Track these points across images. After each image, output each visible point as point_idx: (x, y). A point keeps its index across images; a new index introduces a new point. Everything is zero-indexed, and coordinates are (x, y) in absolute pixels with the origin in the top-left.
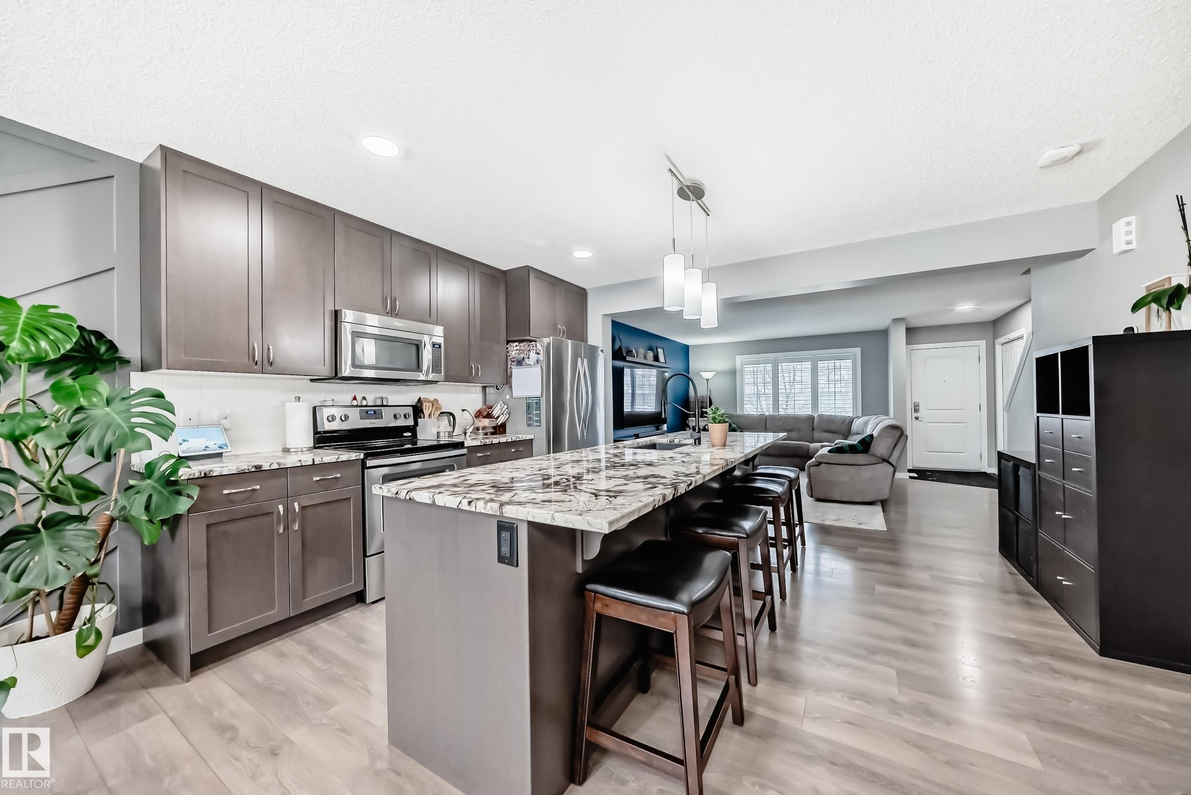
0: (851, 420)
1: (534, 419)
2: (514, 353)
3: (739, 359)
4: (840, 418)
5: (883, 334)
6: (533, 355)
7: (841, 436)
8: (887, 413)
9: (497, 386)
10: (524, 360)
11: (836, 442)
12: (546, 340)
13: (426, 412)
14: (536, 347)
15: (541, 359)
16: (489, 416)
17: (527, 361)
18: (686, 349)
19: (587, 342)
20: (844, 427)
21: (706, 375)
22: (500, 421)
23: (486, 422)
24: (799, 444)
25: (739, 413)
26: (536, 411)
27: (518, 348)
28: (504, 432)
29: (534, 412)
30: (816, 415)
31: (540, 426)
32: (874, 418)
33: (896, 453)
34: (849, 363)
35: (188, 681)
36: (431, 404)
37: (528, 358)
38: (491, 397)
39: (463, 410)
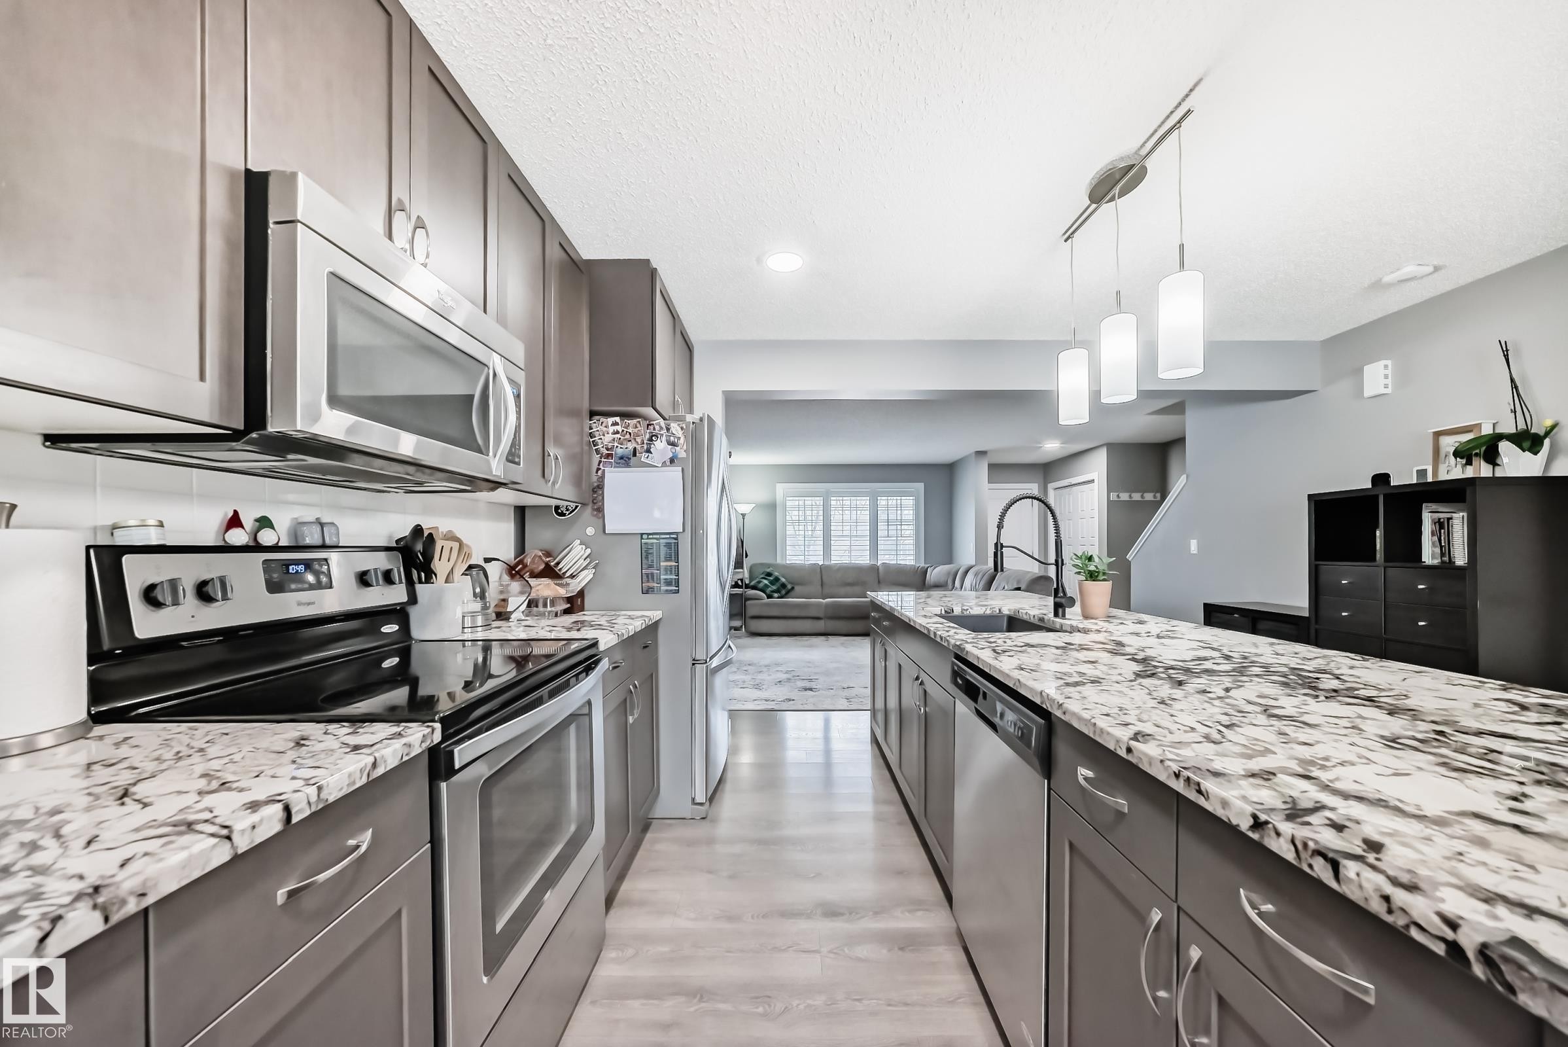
0: (922, 570)
1: (663, 577)
2: (608, 438)
3: (781, 489)
4: (911, 568)
6: (660, 445)
9: (557, 507)
10: (635, 454)
13: (440, 566)
14: (668, 429)
15: (680, 456)
16: (550, 572)
17: (643, 457)
21: (742, 509)
22: (575, 586)
23: (544, 588)
25: (779, 561)
26: (666, 560)
27: (619, 428)
28: (582, 606)
29: (662, 564)
31: (678, 592)
34: (909, 501)
36: (456, 545)
37: (648, 451)
38: (540, 536)
39: (487, 560)
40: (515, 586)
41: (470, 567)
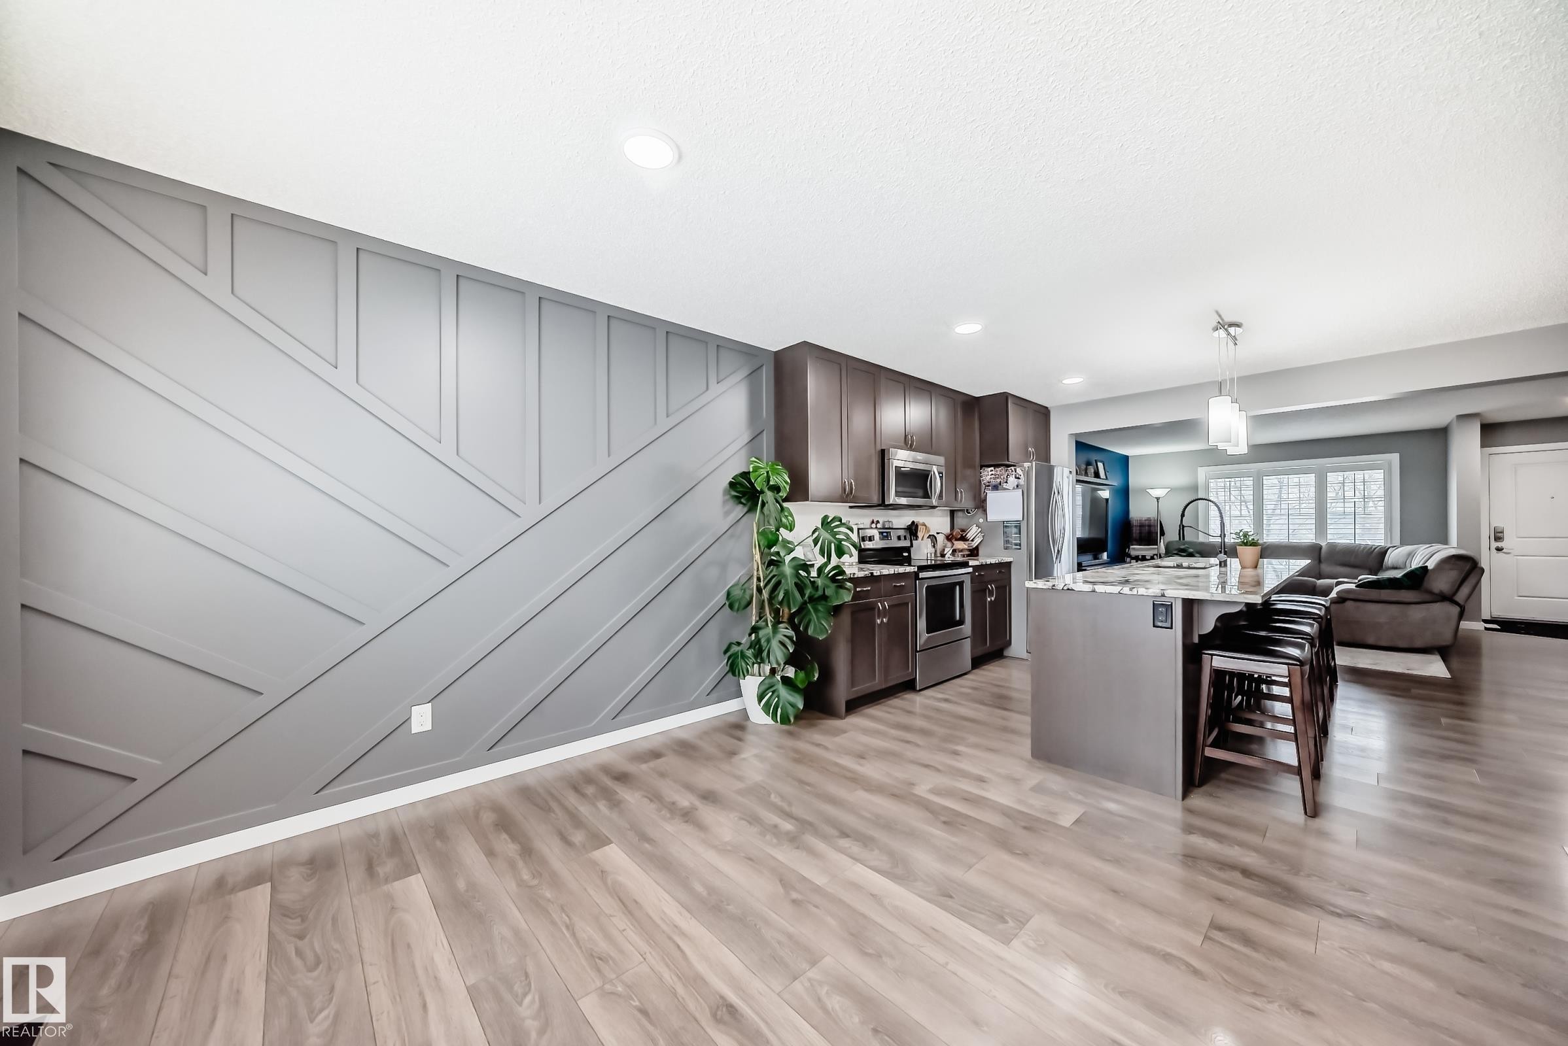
0: (1383, 550)
1: (1013, 542)
2: (988, 478)
3: (1202, 473)
4: (1364, 548)
5: (1441, 435)
6: (1012, 479)
7: (1367, 571)
8: (1445, 540)
9: (967, 510)
10: (1000, 484)
11: (1359, 578)
12: (1026, 465)
13: (920, 534)
14: (1016, 471)
15: (1021, 484)
16: (963, 539)
17: (1004, 486)
18: (1125, 460)
19: (1050, 463)
20: (1375, 559)
21: (1156, 493)
22: (975, 544)
23: (960, 545)
24: (1301, 580)
26: (1015, 534)
27: (993, 472)
28: (977, 555)
29: (1013, 535)
30: (1323, 544)
31: (1020, 549)
32: (1425, 547)
33: (1465, 591)
34: (1379, 475)
35: (844, 719)
36: (924, 527)
37: (1006, 482)
38: (961, 521)
39: (938, 533)
40: (949, 544)
41: (930, 535)
